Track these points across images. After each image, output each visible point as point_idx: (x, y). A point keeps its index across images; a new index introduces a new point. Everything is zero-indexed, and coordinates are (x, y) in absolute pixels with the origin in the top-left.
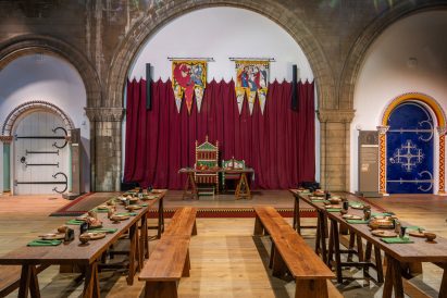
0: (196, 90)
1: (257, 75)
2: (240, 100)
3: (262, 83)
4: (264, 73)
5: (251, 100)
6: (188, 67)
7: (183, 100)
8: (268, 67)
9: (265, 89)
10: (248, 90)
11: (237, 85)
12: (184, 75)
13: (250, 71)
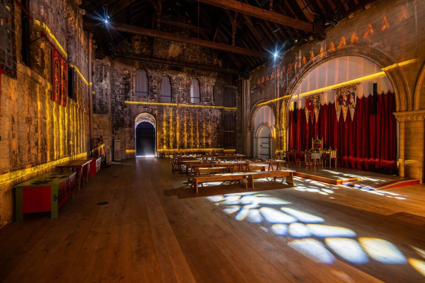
0: (315, 111)
1: (349, 97)
2: (338, 113)
3: (352, 100)
4: (353, 94)
5: (345, 112)
6: (312, 99)
7: (310, 117)
8: (355, 89)
9: (354, 104)
10: (343, 106)
11: (337, 104)
12: (310, 104)
13: (344, 95)
